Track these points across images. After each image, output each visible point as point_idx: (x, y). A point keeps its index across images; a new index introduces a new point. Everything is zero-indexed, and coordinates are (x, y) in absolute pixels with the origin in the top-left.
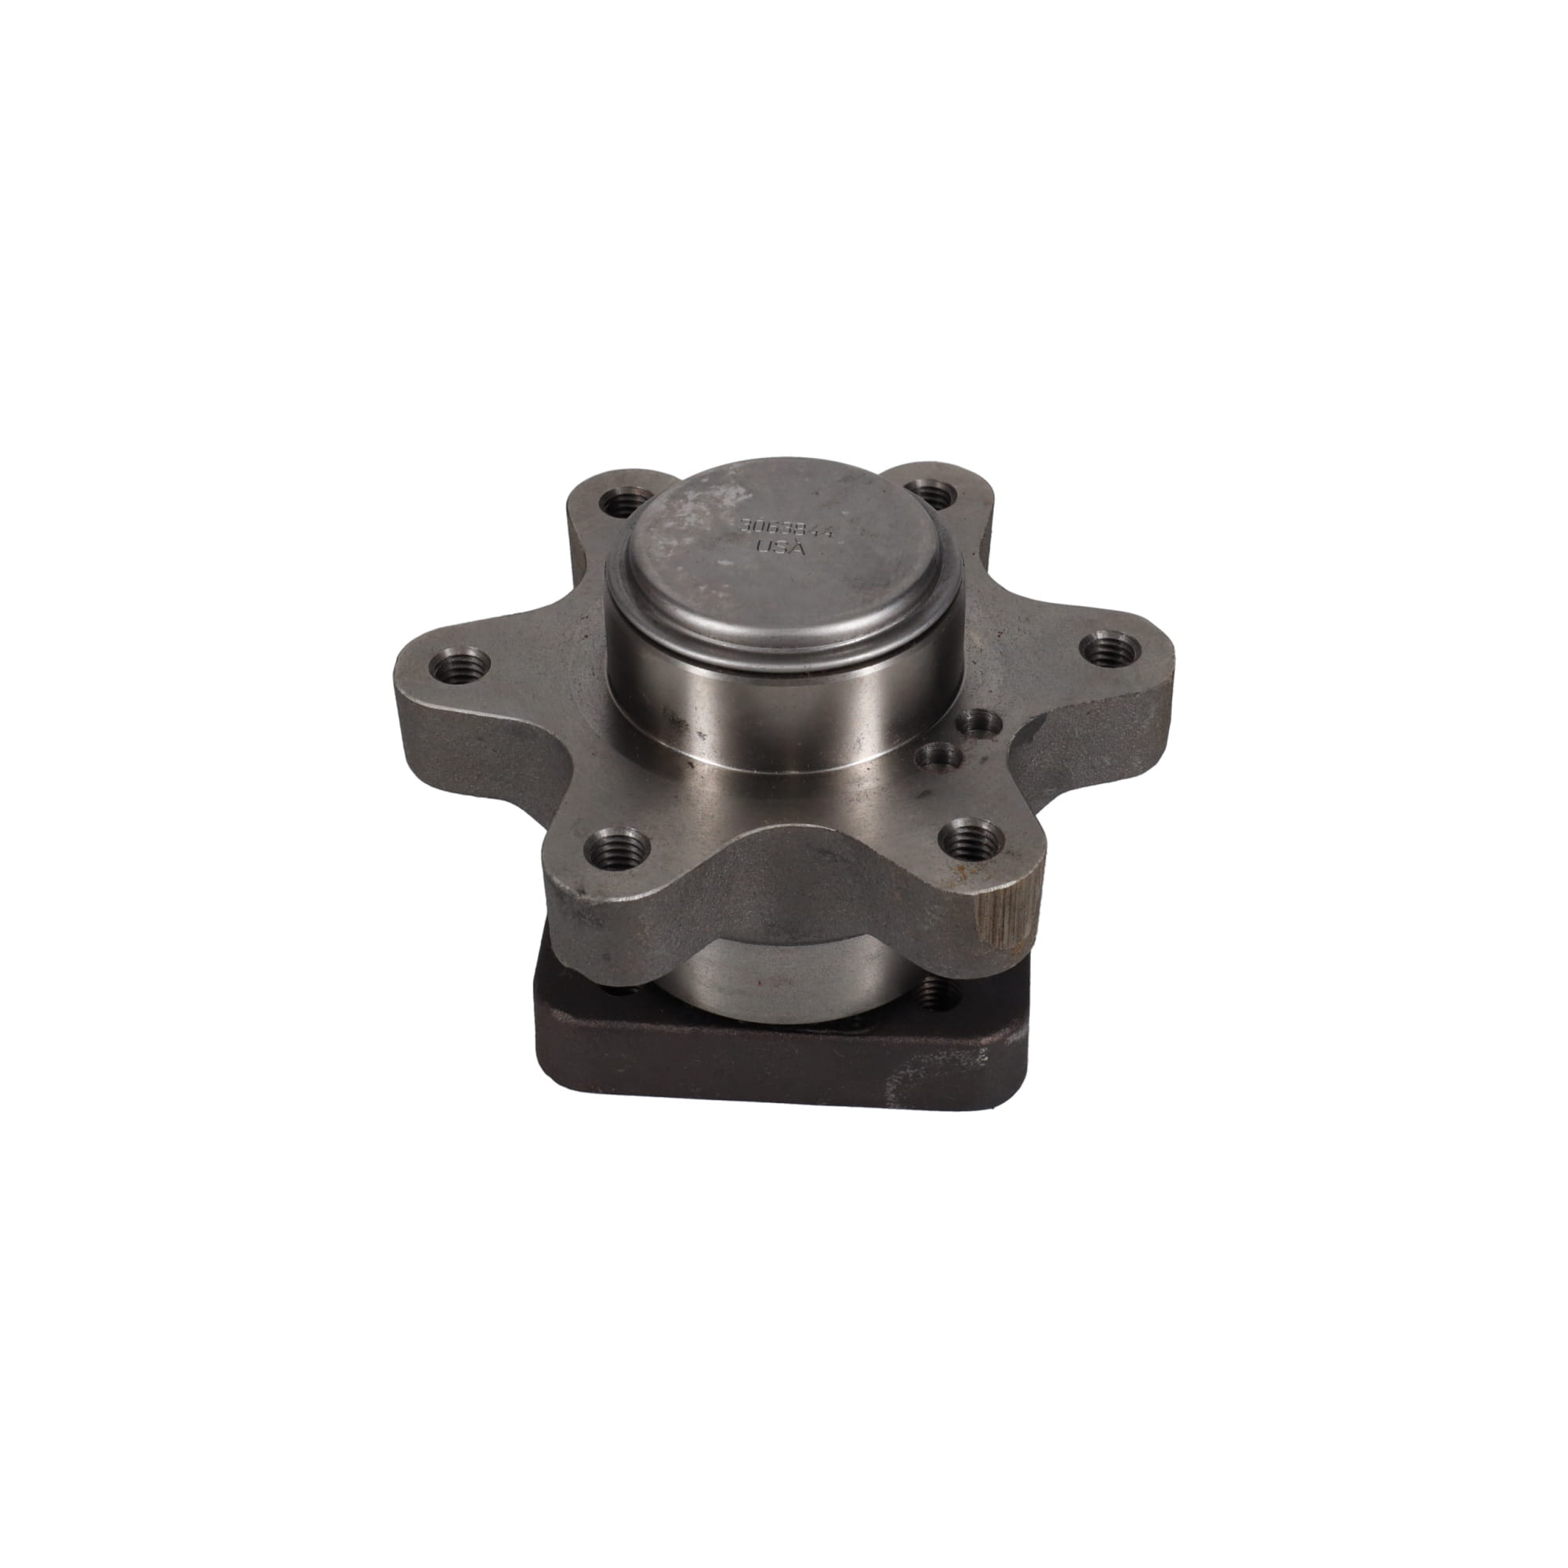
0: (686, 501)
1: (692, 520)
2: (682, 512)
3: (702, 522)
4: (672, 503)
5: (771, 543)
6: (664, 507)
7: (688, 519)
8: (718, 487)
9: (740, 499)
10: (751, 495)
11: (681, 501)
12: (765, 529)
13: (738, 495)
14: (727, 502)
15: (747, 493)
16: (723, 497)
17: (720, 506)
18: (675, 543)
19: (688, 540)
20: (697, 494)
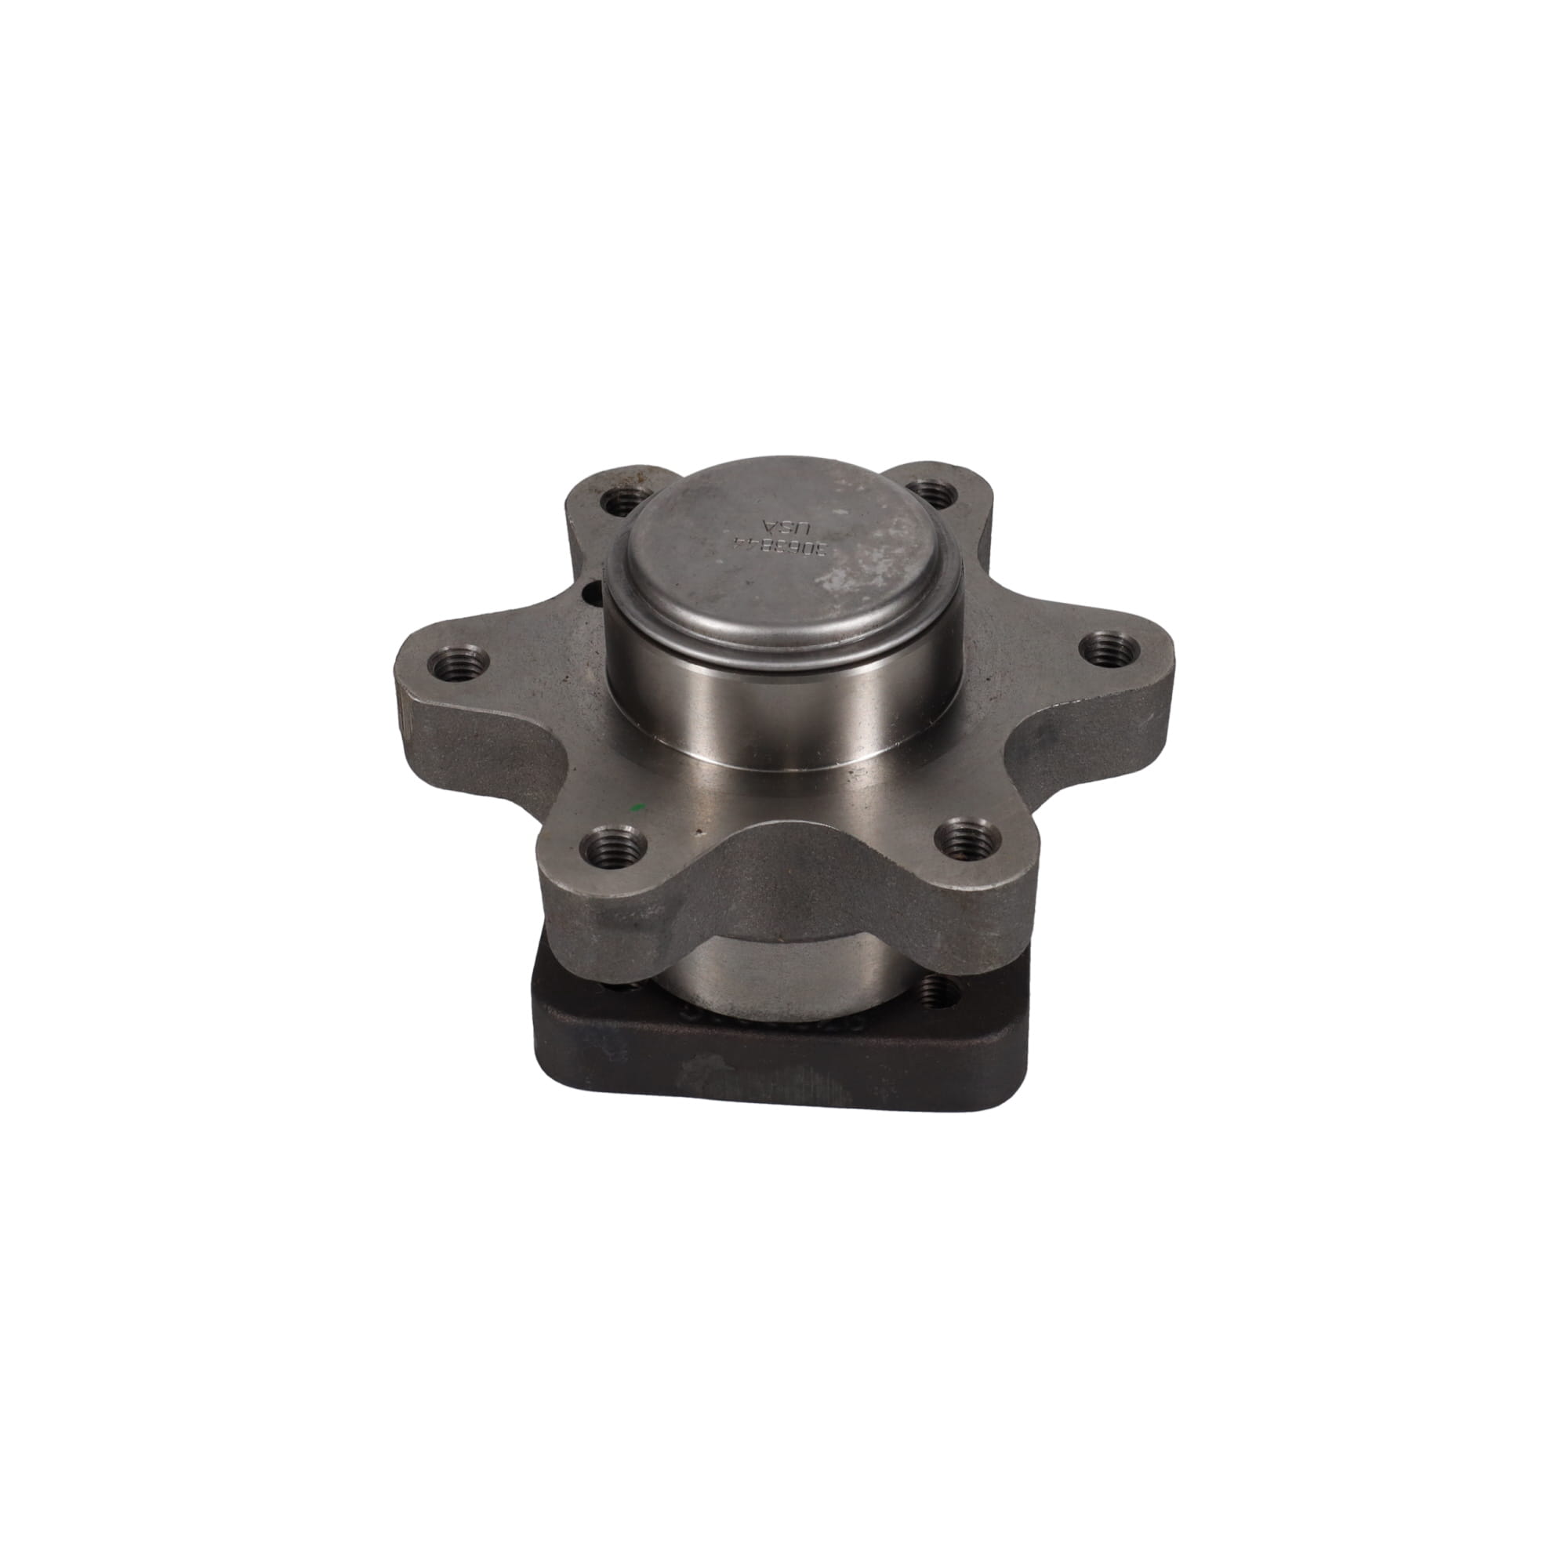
0: (884, 575)
1: (877, 555)
2: (886, 563)
3: (867, 553)
4: (899, 573)
5: (796, 533)
6: (907, 569)
7: (881, 556)
8: (851, 590)
9: (828, 576)
10: (817, 580)
11: (889, 576)
12: (802, 546)
13: (830, 581)
14: (842, 574)
15: (821, 583)
16: (846, 580)
17: (848, 569)
18: (892, 532)
19: (879, 534)
20: (873, 582)
